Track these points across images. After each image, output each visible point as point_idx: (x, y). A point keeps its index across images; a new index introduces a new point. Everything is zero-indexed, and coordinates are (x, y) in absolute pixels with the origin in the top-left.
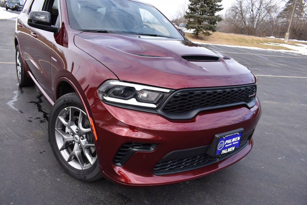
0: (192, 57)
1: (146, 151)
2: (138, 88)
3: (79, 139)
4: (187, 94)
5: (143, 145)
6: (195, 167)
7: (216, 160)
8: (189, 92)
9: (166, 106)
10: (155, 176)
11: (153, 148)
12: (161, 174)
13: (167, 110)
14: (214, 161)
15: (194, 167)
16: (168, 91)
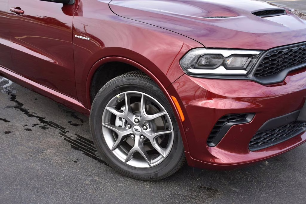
0: (260, 13)
1: (243, 123)
2: (226, 53)
3: (140, 131)
4: (276, 53)
5: (239, 117)
6: (286, 138)
7: (302, 129)
8: (277, 52)
9: (257, 70)
10: (251, 152)
11: (249, 118)
12: (256, 149)
13: (258, 74)
14: (300, 130)
15: (284, 138)
16: (257, 53)
